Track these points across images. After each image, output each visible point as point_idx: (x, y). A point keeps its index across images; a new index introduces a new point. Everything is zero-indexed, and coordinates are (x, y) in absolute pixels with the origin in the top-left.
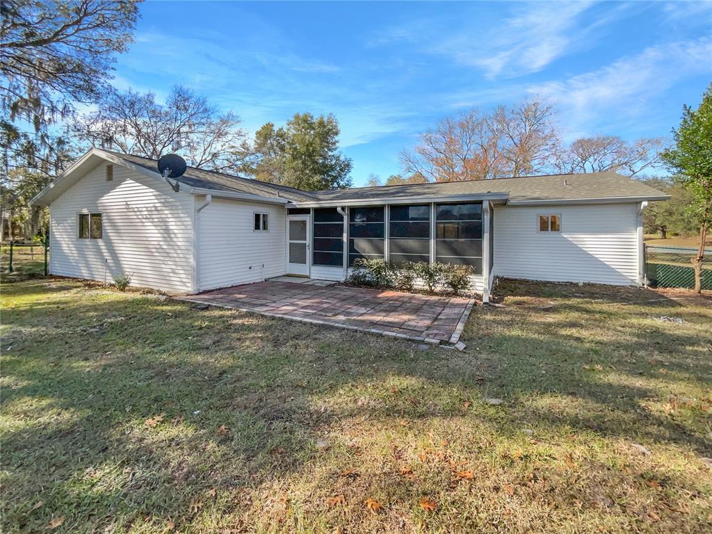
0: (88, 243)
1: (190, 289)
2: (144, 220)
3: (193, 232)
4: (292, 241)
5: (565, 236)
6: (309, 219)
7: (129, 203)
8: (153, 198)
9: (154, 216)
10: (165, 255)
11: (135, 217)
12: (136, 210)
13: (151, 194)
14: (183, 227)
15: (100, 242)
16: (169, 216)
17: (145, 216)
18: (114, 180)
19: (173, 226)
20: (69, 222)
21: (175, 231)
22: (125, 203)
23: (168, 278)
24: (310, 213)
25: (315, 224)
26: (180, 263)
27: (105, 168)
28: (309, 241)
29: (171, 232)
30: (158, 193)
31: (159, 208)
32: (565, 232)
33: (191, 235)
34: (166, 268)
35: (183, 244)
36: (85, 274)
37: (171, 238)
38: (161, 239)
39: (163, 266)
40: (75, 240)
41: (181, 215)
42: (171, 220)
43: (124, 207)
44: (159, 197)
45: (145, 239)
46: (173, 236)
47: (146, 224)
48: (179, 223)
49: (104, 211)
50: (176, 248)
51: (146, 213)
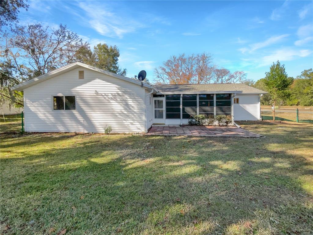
0: (64, 112)
1: (143, 131)
2: (110, 100)
3: (144, 105)
4: (155, 109)
5: (241, 105)
6: (164, 99)
7: (97, 91)
8: (117, 89)
9: (118, 98)
10: (126, 116)
11: (103, 98)
12: (104, 94)
13: (115, 87)
14: (137, 103)
15: (74, 112)
16: (128, 98)
17: (110, 98)
18: (85, 78)
19: (130, 102)
20: (44, 100)
21: (133, 105)
22: (95, 91)
23: (128, 127)
24: (164, 97)
25: (167, 102)
26: (136, 120)
27: (78, 72)
28: (164, 108)
29: (129, 105)
30: (119, 87)
31: (121, 94)
32: (241, 104)
33: (143, 107)
34: (126, 123)
35: (138, 111)
36: (62, 129)
37: (130, 108)
38: (123, 109)
39: (124, 122)
40: (51, 111)
41: (136, 98)
42: (129, 100)
43: (94, 93)
44: (120, 89)
45: (111, 109)
46: (131, 107)
47: (111, 102)
48: (135, 101)
49: (77, 95)
50: (133, 113)
51: (112, 96)
